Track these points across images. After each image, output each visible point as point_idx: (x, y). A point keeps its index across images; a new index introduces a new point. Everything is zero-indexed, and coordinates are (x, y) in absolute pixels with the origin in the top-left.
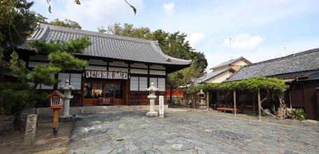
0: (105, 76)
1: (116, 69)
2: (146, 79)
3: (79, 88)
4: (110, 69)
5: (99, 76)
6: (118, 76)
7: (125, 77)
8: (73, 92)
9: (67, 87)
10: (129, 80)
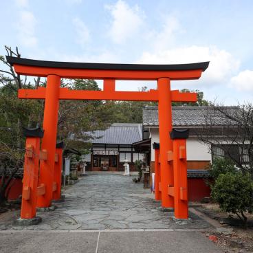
0: (104, 153)
1: (110, 149)
2: (130, 154)
3: (90, 161)
4: (107, 149)
5: (101, 154)
6: (111, 153)
7: (116, 153)
8: (87, 163)
9: (84, 160)
10: (119, 155)
